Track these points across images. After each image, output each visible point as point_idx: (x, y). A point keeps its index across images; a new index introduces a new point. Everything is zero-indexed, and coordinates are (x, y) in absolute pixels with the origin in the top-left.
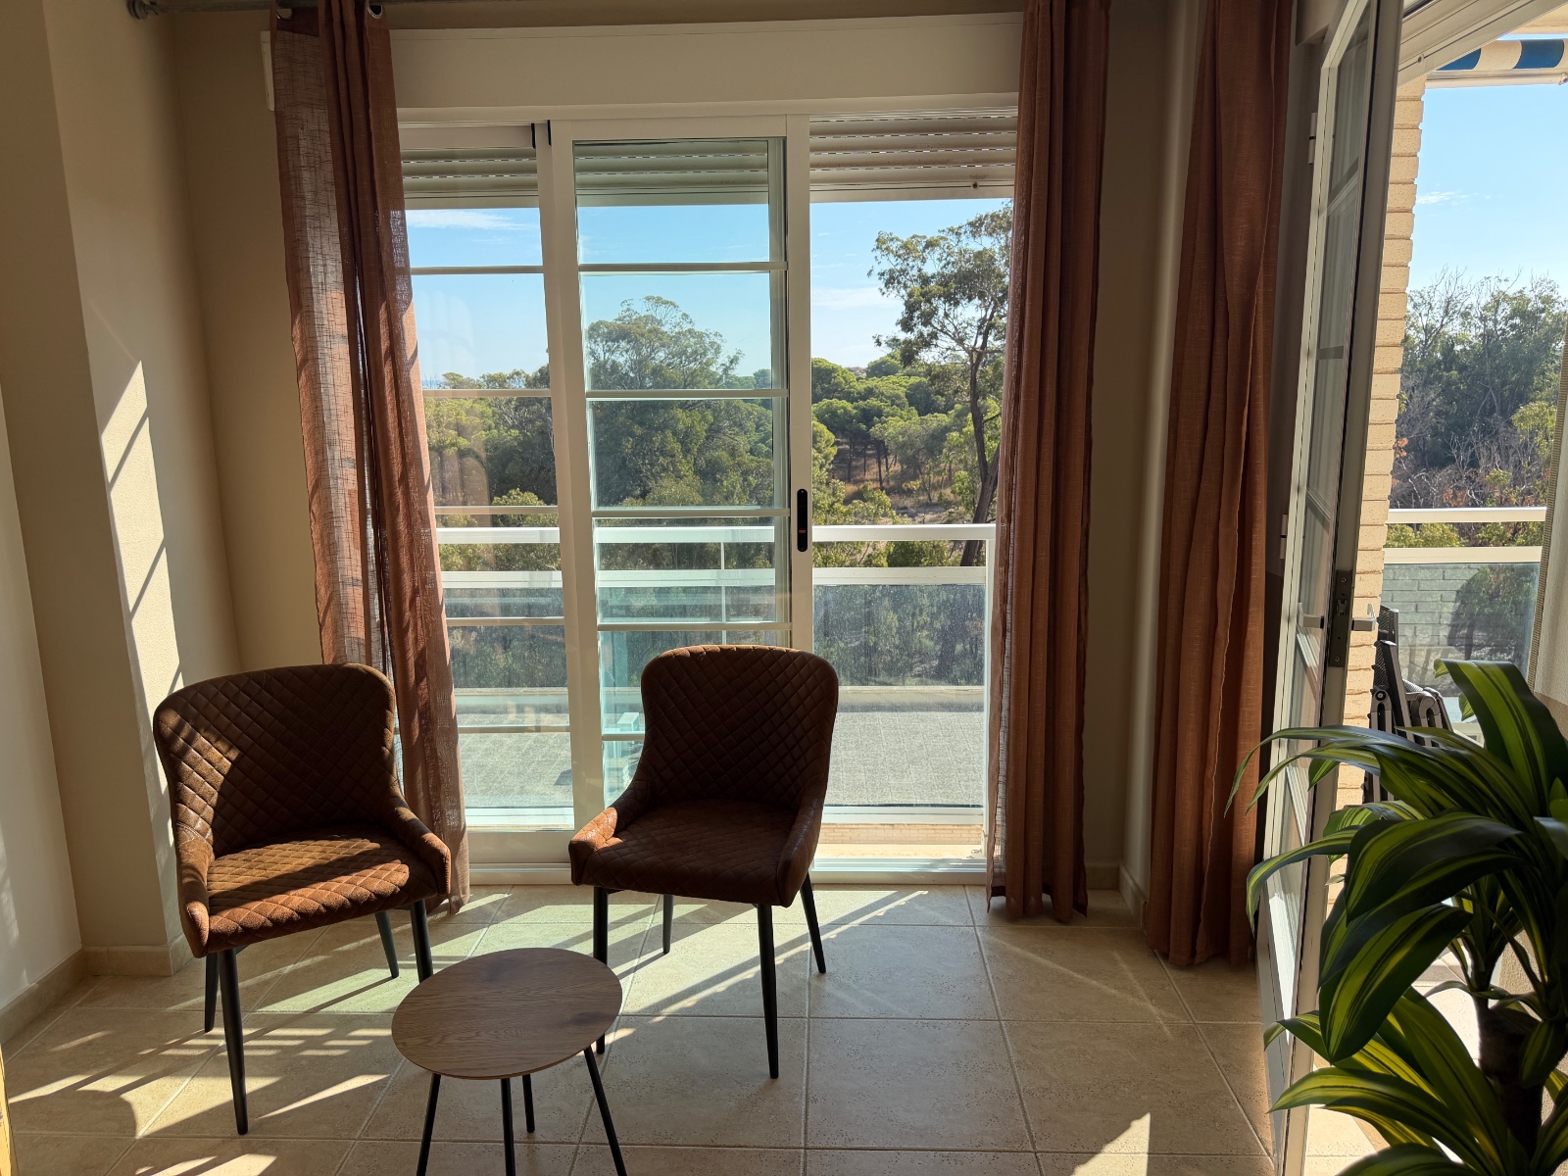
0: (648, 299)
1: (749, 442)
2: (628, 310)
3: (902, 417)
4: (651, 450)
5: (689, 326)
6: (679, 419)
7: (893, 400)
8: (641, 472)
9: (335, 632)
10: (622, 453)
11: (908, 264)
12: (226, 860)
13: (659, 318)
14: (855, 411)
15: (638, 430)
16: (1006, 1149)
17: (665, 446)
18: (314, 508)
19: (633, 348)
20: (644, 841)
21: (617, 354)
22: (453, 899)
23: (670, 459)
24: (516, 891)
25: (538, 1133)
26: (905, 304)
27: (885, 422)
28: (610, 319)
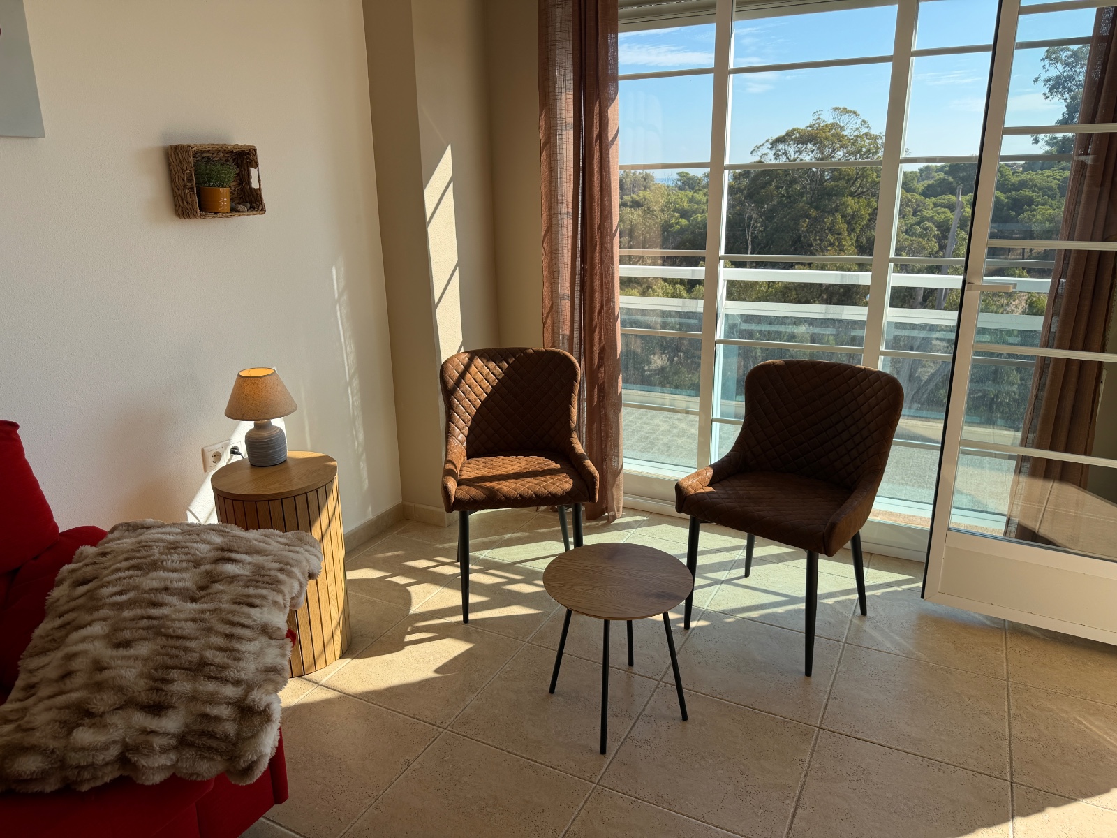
0: (835, 109)
1: (906, 225)
2: (818, 119)
3: (1051, 206)
4: (822, 229)
5: (867, 130)
6: (848, 205)
7: (1046, 191)
8: (812, 246)
9: (553, 330)
10: (798, 230)
11: (1075, 71)
12: (473, 460)
13: (842, 125)
14: (1007, 200)
15: (813, 213)
16: (985, 772)
17: (834, 226)
18: (545, 246)
19: (818, 149)
20: (730, 492)
21: (804, 154)
22: (611, 513)
23: (836, 236)
24: (651, 516)
25: (635, 668)
26: (1067, 107)
27: (1035, 210)
28: (802, 127)
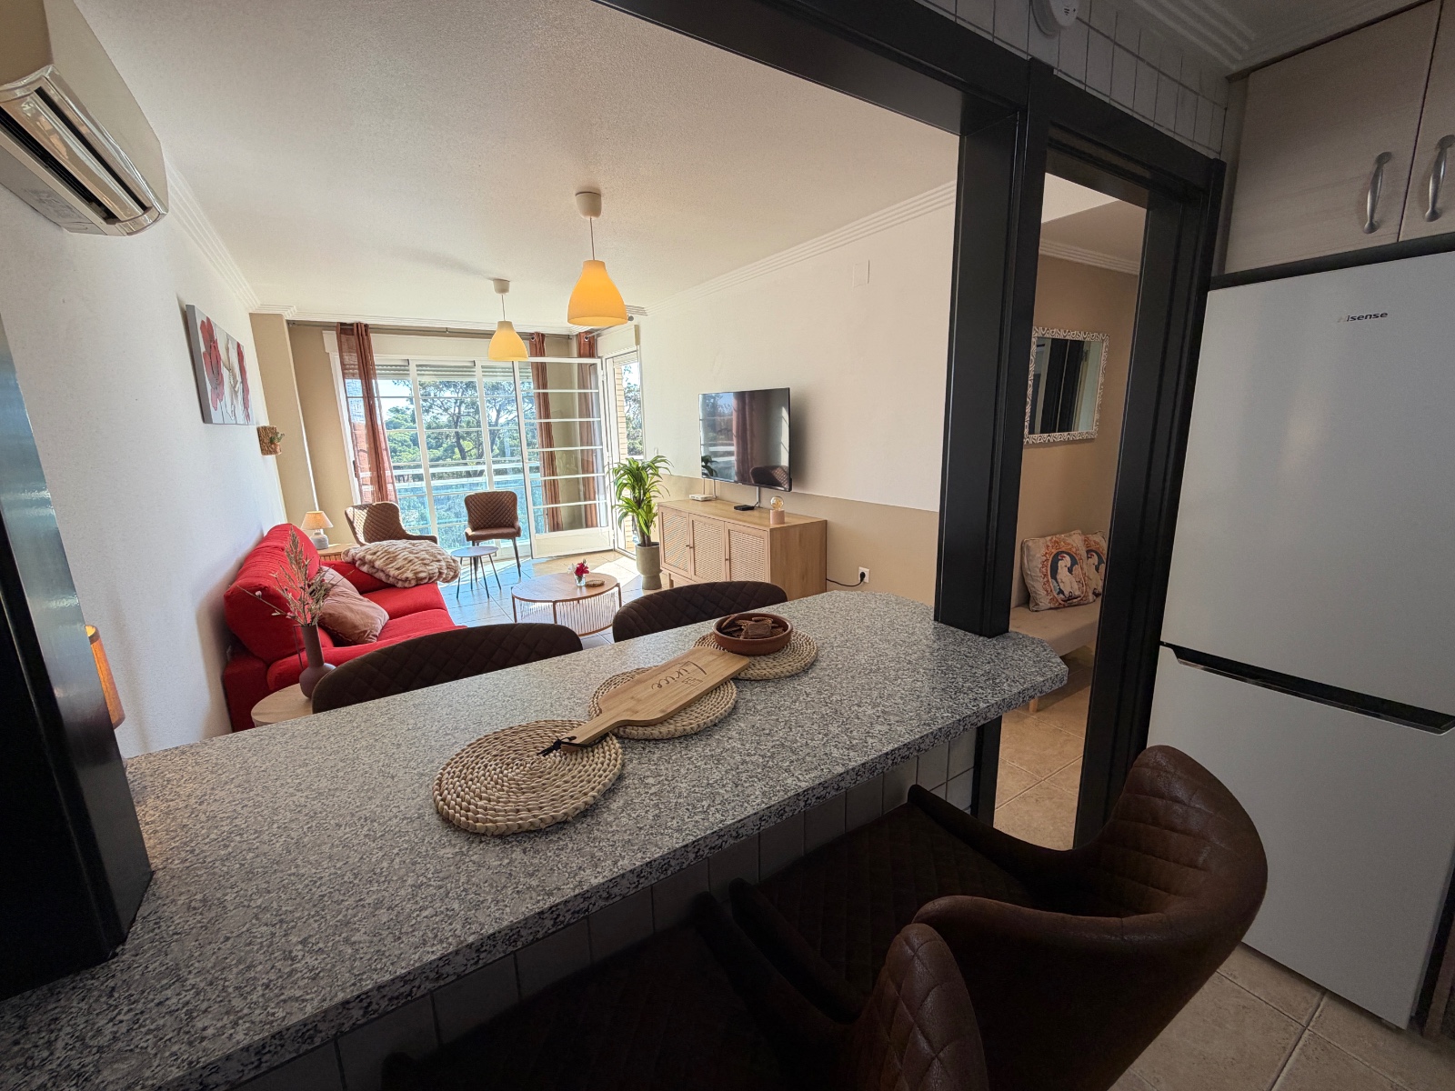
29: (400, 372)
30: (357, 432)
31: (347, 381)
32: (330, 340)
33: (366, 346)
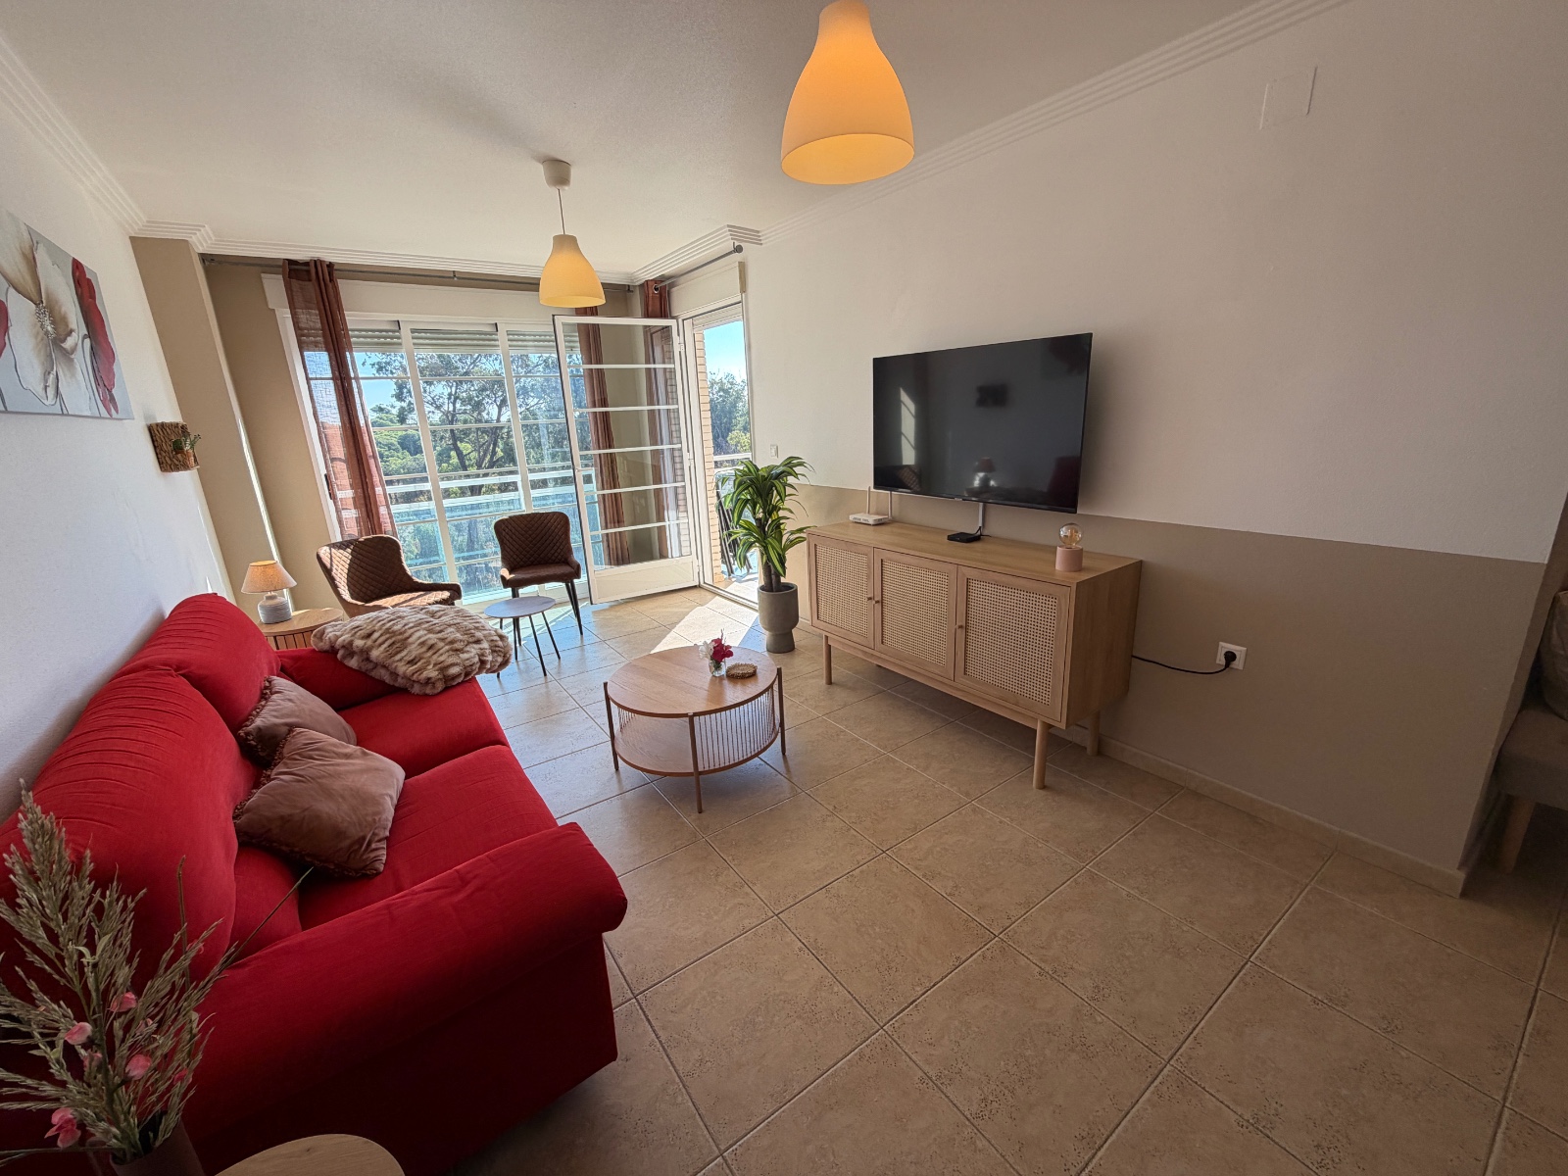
29: (386, 339)
30: (328, 431)
31: (306, 353)
32: (275, 289)
33: (333, 300)
